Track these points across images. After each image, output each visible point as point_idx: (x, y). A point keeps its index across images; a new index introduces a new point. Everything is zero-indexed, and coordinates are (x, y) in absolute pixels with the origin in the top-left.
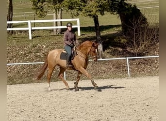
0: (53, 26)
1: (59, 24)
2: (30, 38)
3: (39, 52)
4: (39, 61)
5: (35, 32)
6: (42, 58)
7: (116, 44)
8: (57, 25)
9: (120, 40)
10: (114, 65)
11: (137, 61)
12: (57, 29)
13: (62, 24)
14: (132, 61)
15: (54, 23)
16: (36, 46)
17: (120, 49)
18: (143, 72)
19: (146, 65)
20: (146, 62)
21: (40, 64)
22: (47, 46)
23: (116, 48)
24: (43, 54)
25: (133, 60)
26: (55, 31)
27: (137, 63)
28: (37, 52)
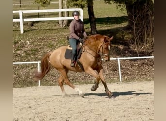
0: (58, 17)
1: (66, 14)
2: (22, 32)
3: (20, 50)
4: (18, 61)
5: (38, 24)
6: (23, 57)
7: (118, 41)
8: (63, 16)
9: (123, 36)
10: (110, 67)
11: (140, 62)
12: (63, 21)
13: (68, 14)
14: (133, 62)
15: (60, 13)
16: (18, 42)
17: (121, 47)
18: (145, 76)
19: (151, 67)
20: (151, 63)
21: (18, 65)
22: (32, 43)
23: (117, 46)
24: (25, 52)
25: (135, 60)
26: (60, 23)
27: (139, 65)
28: (18, 50)
